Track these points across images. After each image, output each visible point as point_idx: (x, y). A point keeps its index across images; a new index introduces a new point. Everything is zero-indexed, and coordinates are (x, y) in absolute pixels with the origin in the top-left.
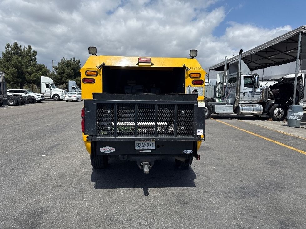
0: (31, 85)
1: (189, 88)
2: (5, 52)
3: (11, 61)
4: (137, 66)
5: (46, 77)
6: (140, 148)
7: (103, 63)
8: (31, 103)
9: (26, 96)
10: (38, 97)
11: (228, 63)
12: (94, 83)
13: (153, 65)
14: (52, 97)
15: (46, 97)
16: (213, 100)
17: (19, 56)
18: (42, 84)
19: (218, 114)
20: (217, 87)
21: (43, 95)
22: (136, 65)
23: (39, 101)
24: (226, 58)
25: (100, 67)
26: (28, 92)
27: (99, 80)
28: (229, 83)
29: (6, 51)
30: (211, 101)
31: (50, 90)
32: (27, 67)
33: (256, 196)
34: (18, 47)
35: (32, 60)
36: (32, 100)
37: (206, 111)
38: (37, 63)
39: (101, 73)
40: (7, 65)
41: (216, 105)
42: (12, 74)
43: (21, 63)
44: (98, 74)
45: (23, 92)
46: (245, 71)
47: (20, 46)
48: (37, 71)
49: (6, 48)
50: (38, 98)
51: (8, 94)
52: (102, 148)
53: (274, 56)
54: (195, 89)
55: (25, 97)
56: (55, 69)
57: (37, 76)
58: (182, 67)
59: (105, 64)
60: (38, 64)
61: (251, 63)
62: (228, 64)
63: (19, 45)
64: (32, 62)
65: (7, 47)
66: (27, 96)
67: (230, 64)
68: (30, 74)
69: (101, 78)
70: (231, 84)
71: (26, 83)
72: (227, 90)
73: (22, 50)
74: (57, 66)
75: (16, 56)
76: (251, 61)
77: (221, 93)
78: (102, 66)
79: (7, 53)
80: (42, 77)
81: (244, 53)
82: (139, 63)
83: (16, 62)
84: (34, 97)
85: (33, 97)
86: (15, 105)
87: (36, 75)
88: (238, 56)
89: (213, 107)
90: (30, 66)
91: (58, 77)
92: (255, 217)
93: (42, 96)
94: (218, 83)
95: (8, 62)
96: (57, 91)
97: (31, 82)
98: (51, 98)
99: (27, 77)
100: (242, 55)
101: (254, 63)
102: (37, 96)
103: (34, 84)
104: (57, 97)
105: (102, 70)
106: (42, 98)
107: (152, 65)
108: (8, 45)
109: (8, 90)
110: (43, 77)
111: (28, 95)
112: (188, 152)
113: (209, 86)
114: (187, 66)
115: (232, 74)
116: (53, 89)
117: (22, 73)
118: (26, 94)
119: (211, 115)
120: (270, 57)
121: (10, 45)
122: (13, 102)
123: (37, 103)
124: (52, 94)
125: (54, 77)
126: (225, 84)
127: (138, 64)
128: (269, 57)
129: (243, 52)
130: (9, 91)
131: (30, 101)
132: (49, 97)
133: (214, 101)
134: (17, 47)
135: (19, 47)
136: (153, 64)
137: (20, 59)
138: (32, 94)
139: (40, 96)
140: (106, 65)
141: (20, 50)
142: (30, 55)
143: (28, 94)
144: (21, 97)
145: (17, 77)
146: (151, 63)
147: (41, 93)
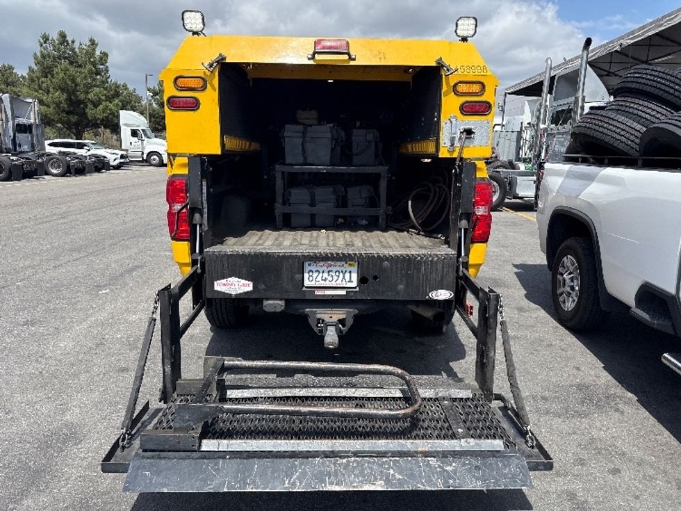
0: (101, 130)
1: (451, 122)
2: (39, 54)
3: (53, 76)
4: (311, 62)
5: (131, 112)
6: (317, 283)
7: (220, 54)
8: (98, 170)
9: (87, 154)
10: (115, 156)
11: (552, 75)
12: (198, 108)
13: (354, 59)
14: (145, 158)
15: (131, 157)
16: (511, 165)
17: (71, 63)
18: (123, 128)
19: (521, 198)
20: (524, 135)
21: (124, 153)
22: (309, 59)
23: (118, 167)
24: (549, 62)
25: (211, 65)
26: (93, 146)
27: (210, 100)
28: (552, 124)
29: (41, 52)
30: (506, 168)
31: (140, 141)
32: (88, 88)
33: (617, 410)
34: (68, 44)
35: (98, 73)
36: (100, 165)
37: (495, 192)
38: (109, 80)
39: (216, 82)
40: (45, 85)
41: (518, 178)
42: (58, 105)
43: (73, 81)
44: (208, 85)
45: (81, 146)
46: (594, 94)
47: (73, 42)
48: (109, 99)
49: (41, 45)
50: (115, 160)
51: (49, 149)
52: (218, 281)
53: (669, 57)
54: (467, 127)
55: (86, 157)
56: (151, 94)
57: (110, 110)
58: (434, 64)
59: (225, 58)
60: (113, 82)
61: (607, 75)
62: (552, 79)
63: (69, 39)
64: (98, 77)
65: (42, 41)
66: (89, 156)
67: (556, 78)
68: (96, 105)
69: (216, 95)
70: (557, 125)
71: (87, 126)
72: (547, 141)
73: (77, 50)
74: (157, 87)
75: (65, 63)
76: (609, 72)
77: (531, 148)
78: (218, 62)
79: (43, 56)
80: (122, 113)
81: (593, 50)
82: (315, 53)
83: (63, 78)
84: (105, 157)
85: (102, 158)
86: (63, 175)
87: (107, 107)
88: (577, 58)
89: (512, 184)
90: (95, 86)
91: (158, 113)
92: (616, 471)
93: (122, 157)
94: (525, 124)
95: (46, 77)
96: (156, 144)
97: (99, 122)
98: (143, 161)
99: (90, 112)
100: (589, 55)
101: (616, 75)
102: (112, 156)
103: (106, 127)
104: (155, 157)
105: (217, 73)
106: (122, 161)
107: (351, 59)
108: (46, 39)
109: (47, 142)
110: (125, 111)
111: (92, 152)
112: (443, 295)
113: (504, 134)
114: (446, 62)
115: (561, 102)
116: (146, 139)
117: (80, 102)
118: (89, 150)
119: (507, 200)
120: (656, 61)
121: (50, 38)
122: (59, 167)
123: (111, 171)
124: (146, 152)
125: (150, 113)
126: (542, 126)
127: (313, 58)
128: (654, 59)
129: (591, 47)
130: (50, 145)
131: (96, 167)
132: (139, 157)
133: (514, 169)
134: (64, 43)
135: (70, 42)
136: (354, 57)
137: (72, 69)
138: (101, 152)
139: (119, 156)
140: (227, 61)
141: (73, 50)
142: (94, 62)
143: (91, 150)
144: (77, 158)
145: (68, 113)
146: (348, 54)
147: (120, 148)
